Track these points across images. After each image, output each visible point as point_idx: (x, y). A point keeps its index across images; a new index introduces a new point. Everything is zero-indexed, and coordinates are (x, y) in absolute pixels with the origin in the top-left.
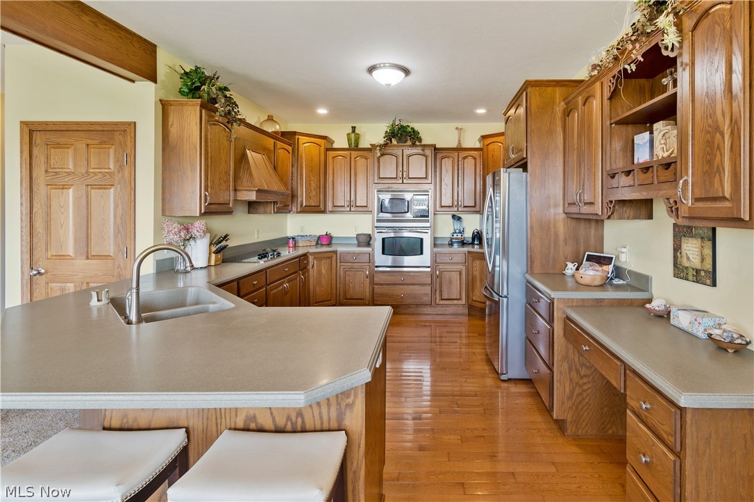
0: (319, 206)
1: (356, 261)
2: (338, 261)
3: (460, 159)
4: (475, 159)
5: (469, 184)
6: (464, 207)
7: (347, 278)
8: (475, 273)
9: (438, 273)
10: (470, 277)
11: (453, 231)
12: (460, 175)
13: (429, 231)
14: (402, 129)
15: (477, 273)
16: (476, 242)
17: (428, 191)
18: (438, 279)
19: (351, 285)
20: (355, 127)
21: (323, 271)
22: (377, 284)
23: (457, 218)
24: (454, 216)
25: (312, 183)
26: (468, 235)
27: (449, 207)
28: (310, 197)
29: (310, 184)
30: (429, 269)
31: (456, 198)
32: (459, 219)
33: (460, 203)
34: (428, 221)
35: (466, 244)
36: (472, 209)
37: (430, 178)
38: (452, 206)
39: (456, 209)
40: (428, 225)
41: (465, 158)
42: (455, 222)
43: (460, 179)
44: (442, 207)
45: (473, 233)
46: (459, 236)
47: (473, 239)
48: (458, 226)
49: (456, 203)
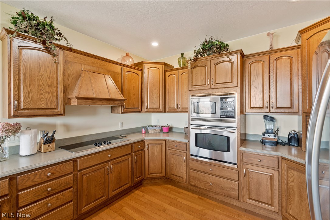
0: (159, 108)
1: (177, 148)
2: (167, 146)
3: (272, 61)
4: (291, 58)
5: (283, 87)
6: (277, 108)
7: (172, 159)
8: (291, 184)
9: (244, 171)
10: (285, 187)
11: (264, 130)
12: (272, 77)
13: (235, 131)
14: (210, 44)
15: (294, 185)
16: (293, 144)
17: (233, 94)
18: (245, 178)
19: (174, 165)
20: (183, 54)
21: (156, 153)
22: (192, 169)
23: (269, 119)
24: (265, 117)
25: (154, 93)
26: (284, 135)
27: (260, 108)
28: (153, 102)
29: (153, 94)
30: (236, 166)
31: (267, 99)
32: (272, 119)
33: (271, 104)
34: (234, 122)
35: (281, 144)
36: (287, 110)
37: (236, 82)
38: (263, 108)
39: (267, 110)
40: (234, 125)
41: (277, 59)
42: (267, 122)
43: (272, 81)
44: (251, 108)
45: (290, 134)
46: (272, 136)
47: (290, 139)
48: (270, 126)
49: (267, 104)
